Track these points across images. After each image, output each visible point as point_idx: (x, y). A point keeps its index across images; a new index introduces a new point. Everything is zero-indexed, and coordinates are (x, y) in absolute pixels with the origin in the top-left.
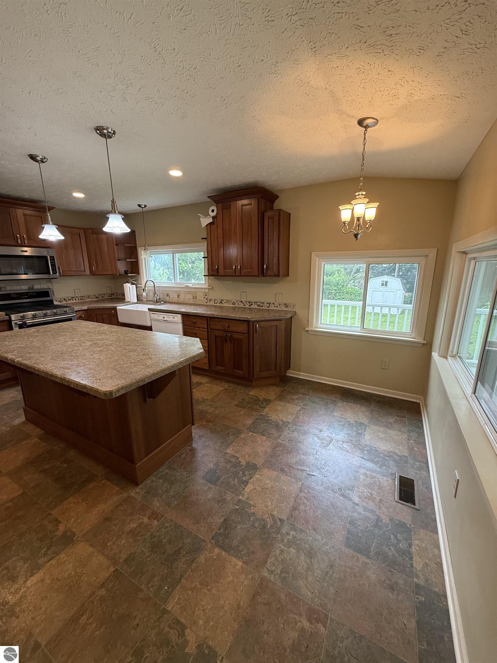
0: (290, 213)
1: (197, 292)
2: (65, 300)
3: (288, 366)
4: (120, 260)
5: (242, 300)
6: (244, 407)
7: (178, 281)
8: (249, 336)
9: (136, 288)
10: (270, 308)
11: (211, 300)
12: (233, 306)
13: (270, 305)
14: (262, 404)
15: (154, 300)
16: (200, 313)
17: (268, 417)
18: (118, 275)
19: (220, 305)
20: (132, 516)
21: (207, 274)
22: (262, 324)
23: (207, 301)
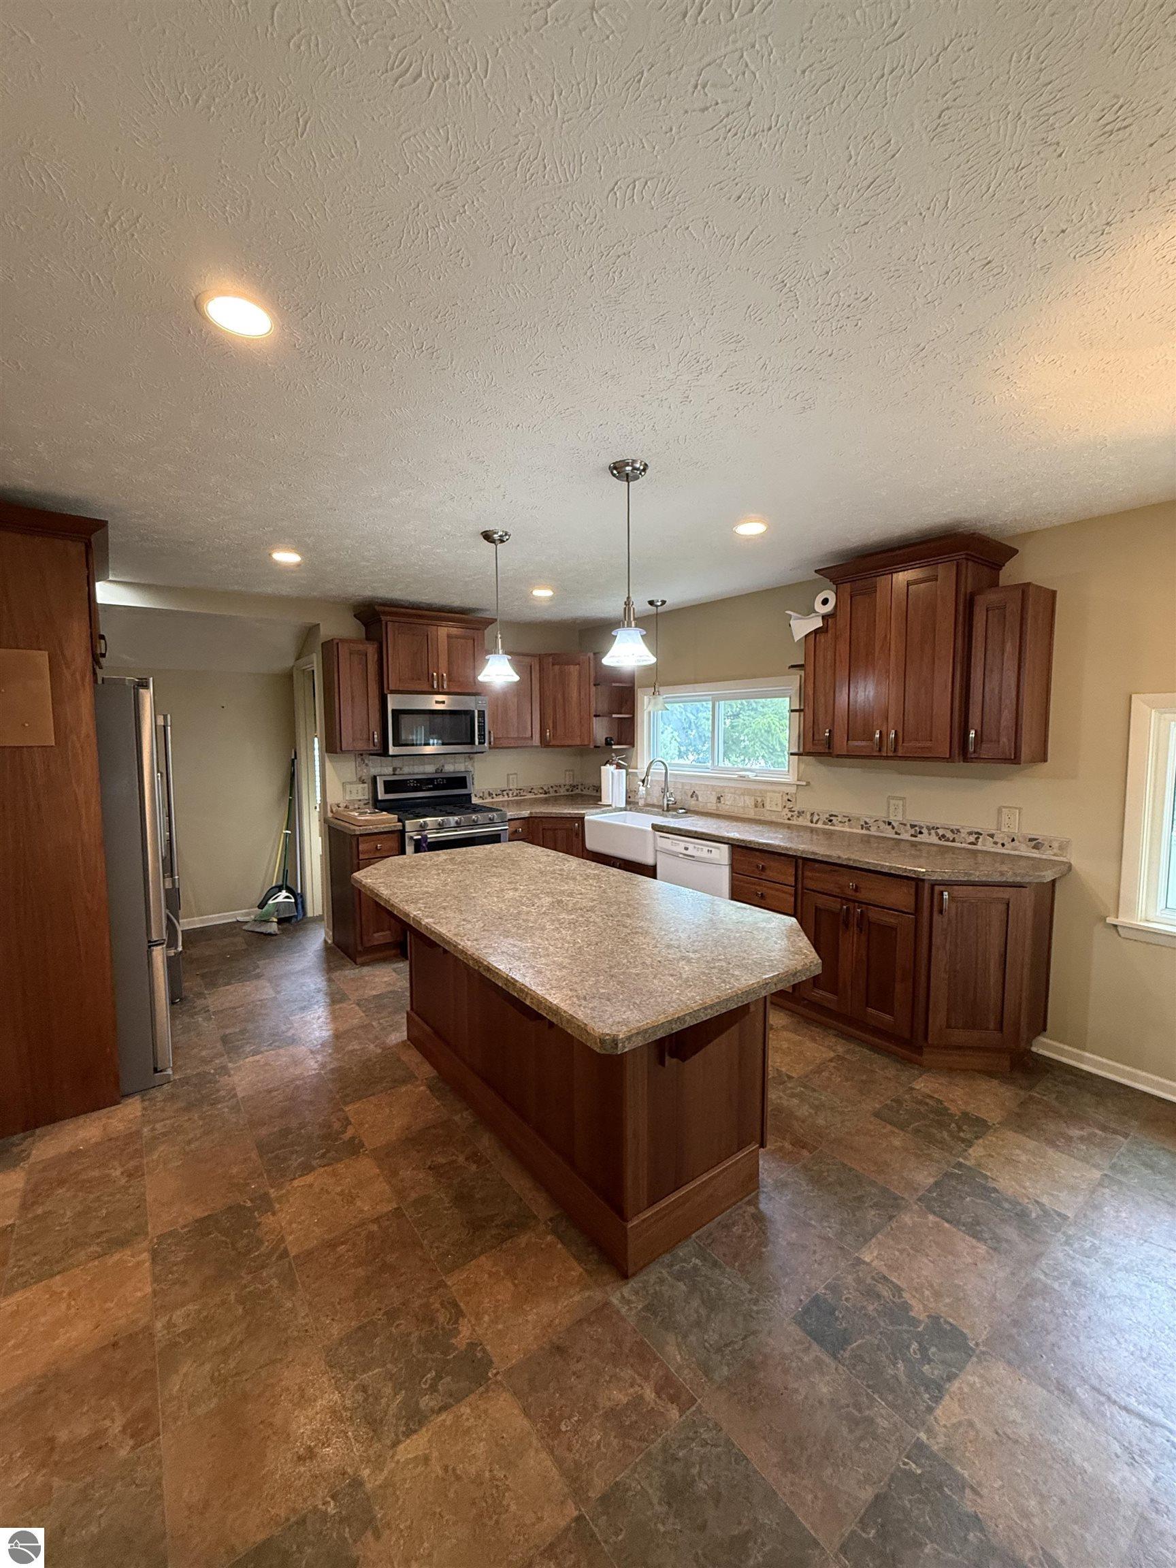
0: (1054, 593)
1: (766, 791)
2: (490, 794)
3: (1040, 1025)
4: (599, 716)
5: (892, 818)
6: (902, 1127)
7: (721, 764)
8: (917, 921)
9: (627, 775)
10: (979, 847)
11: (803, 812)
12: (864, 832)
13: (978, 838)
14: (960, 1129)
15: (661, 803)
16: (779, 846)
17: (986, 1177)
18: (592, 747)
19: (827, 827)
20: (615, 1367)
21: (795, 750)
22: (960, 891)
23: (790, 814)
